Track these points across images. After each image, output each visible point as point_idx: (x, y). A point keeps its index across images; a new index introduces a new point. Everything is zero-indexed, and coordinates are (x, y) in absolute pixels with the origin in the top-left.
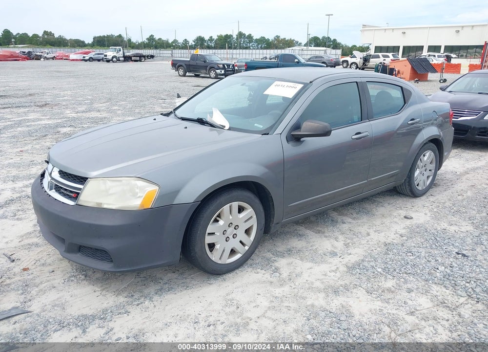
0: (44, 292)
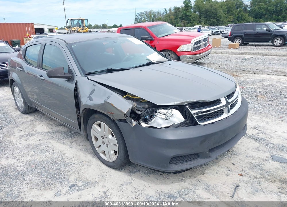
0: (253, 158)
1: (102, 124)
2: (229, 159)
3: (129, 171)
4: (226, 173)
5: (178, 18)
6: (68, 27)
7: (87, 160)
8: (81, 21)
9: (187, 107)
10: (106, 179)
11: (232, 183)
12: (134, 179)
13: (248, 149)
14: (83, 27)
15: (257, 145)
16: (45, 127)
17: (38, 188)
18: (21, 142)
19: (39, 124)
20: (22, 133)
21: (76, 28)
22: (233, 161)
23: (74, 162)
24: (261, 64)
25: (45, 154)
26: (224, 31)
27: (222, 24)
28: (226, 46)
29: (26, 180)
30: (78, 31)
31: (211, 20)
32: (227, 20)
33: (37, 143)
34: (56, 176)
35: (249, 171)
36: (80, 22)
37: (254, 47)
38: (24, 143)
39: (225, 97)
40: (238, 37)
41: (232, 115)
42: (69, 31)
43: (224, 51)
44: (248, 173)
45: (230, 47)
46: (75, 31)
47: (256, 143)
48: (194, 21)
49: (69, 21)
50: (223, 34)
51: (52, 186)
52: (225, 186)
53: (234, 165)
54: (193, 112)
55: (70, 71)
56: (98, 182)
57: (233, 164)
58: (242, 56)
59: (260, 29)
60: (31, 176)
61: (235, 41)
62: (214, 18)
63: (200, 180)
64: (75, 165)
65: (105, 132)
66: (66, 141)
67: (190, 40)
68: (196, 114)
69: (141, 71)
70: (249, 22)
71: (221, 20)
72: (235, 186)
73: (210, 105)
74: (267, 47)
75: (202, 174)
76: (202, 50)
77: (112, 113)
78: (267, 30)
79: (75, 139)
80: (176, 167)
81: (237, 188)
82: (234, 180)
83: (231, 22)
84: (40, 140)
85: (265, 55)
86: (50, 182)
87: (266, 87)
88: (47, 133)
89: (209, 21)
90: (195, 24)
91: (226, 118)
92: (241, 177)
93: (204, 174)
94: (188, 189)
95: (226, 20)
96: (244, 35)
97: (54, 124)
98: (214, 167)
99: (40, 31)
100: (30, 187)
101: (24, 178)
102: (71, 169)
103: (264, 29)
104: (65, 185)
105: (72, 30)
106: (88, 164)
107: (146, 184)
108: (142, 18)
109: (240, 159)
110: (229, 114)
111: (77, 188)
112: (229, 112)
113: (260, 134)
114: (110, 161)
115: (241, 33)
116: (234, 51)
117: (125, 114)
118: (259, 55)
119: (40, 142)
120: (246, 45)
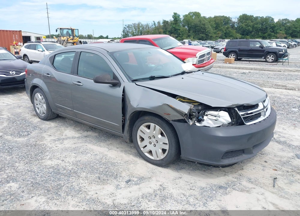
0: (281, 157)
1: (152, 125)
2: (260, 158)
3: (174, 168)
4: (262, 169)
5: (167, 32)
6: (57, 36)
7: (132, 160)
8: (72, 31)
9: (236, 109)
10: (157, 175)
11: (269, 176)
12: (182, 174)
13: (274, 150)
14: (74, 37)
15: (280, 146)
16: (74, 132)
17: (96, 183)
18: (56, 145)
19: (65, 130)
20: (52, 138)
21: (66, 37)
22: (264, 160)
23: (119, 162)
24: (260, 78)
25: (87, 155)
26: (215, 46)
27: (210, 40)
28: (221, 60)
29: (81, 177)
30: (68, 41)
31: (200, 34)
32: (216, 35)
33: (74, 146)
34: (108, 173)
35: (280, 167)
36: (70, 32)
37: (248, 62)
38: (60, 146)
39: (262, 102)
40: (233, 53)
41: (267, 117)
42: (58, 40)
43: (221, 65)
44: (281, 169)
45: (225, 62)
46: (64, 40)
47: (279, 145)
48: (183, 35)
49: (59, 30)
50: (214, 49)
51: (109, 182)
52: (264, 179)
53: (267, 162)
54: (241, 113)
55: (115, 77)
56: (150, 178)
57: (265, 162)
58: (239, 70)
59: (253, 45)
60: (84, 174)
61: (230, 56)
62: (203, 33)
63: (241, 175)
64: (121, 164)
65: (154, 133)
66: (102, 144)
67: (195, 53)
68: (243, 116)
69: (183, 78)
70: (237, 39)
71: (210, 35)
72: (273, 178)
73: (252, 108)
74: (260, 63)
75: (241, 170)
76: (206, 63)
77: (168, 114)
78: (260, 47)
79: (110, 142)
80: (226, 162)
81: (275, 180)
82: (271, 174)
83: (220, 37)
84: (75, 144)
85: (261, 70)
86: (105, 178)
87: (272, 98)
88: (79, 138)
89: (198, 36)
90: (184, 38)
91: (264, 120)
92: (276, 171)
93: (243, 169)
94: (234, 181)
95: (214, 36)
96: (238, 50)
97: (81, 129)
98: (249, 164)
99: (27, 39)
100: (88, 183)
101: (78, 176)
102: (119, 167)
103: (257, 46)
104: (121, 181)
105: (62, 39)
106: (133, 163)
107: (195, 178)
108: (130, 30)
109: (270, 158)
110: (266, 117)
111: (133, 182)
112: (265, 114)
113: (280, 137)
114: (158, 159)
115: (236, 49)
116: (231, 65)
117: (186, 114)
118: (255, 70)
119: (76, 145)
120: (239, 60)
